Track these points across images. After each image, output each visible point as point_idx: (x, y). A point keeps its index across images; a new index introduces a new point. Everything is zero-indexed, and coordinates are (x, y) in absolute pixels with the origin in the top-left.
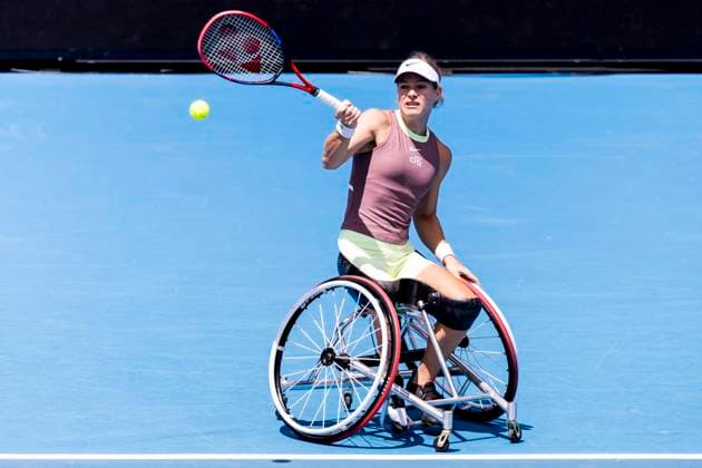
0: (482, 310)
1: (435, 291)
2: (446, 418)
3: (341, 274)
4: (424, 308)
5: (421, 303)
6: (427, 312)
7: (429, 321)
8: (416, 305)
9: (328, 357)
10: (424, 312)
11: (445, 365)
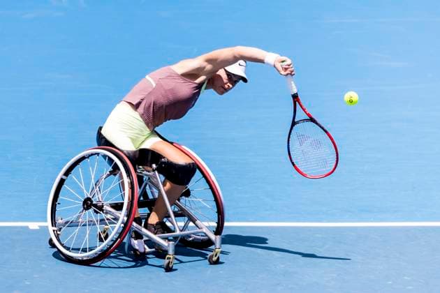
0: (197, 170)
1: (164, 158)
2: (169, 246)
3: (99, 145)
4: (157, 169)
5: (154, 166)
6: (159, 173)
7: (160, 178)
8: (151, 167)
9: (88, 204)
10: (156, 172)
11: (170, 209)
